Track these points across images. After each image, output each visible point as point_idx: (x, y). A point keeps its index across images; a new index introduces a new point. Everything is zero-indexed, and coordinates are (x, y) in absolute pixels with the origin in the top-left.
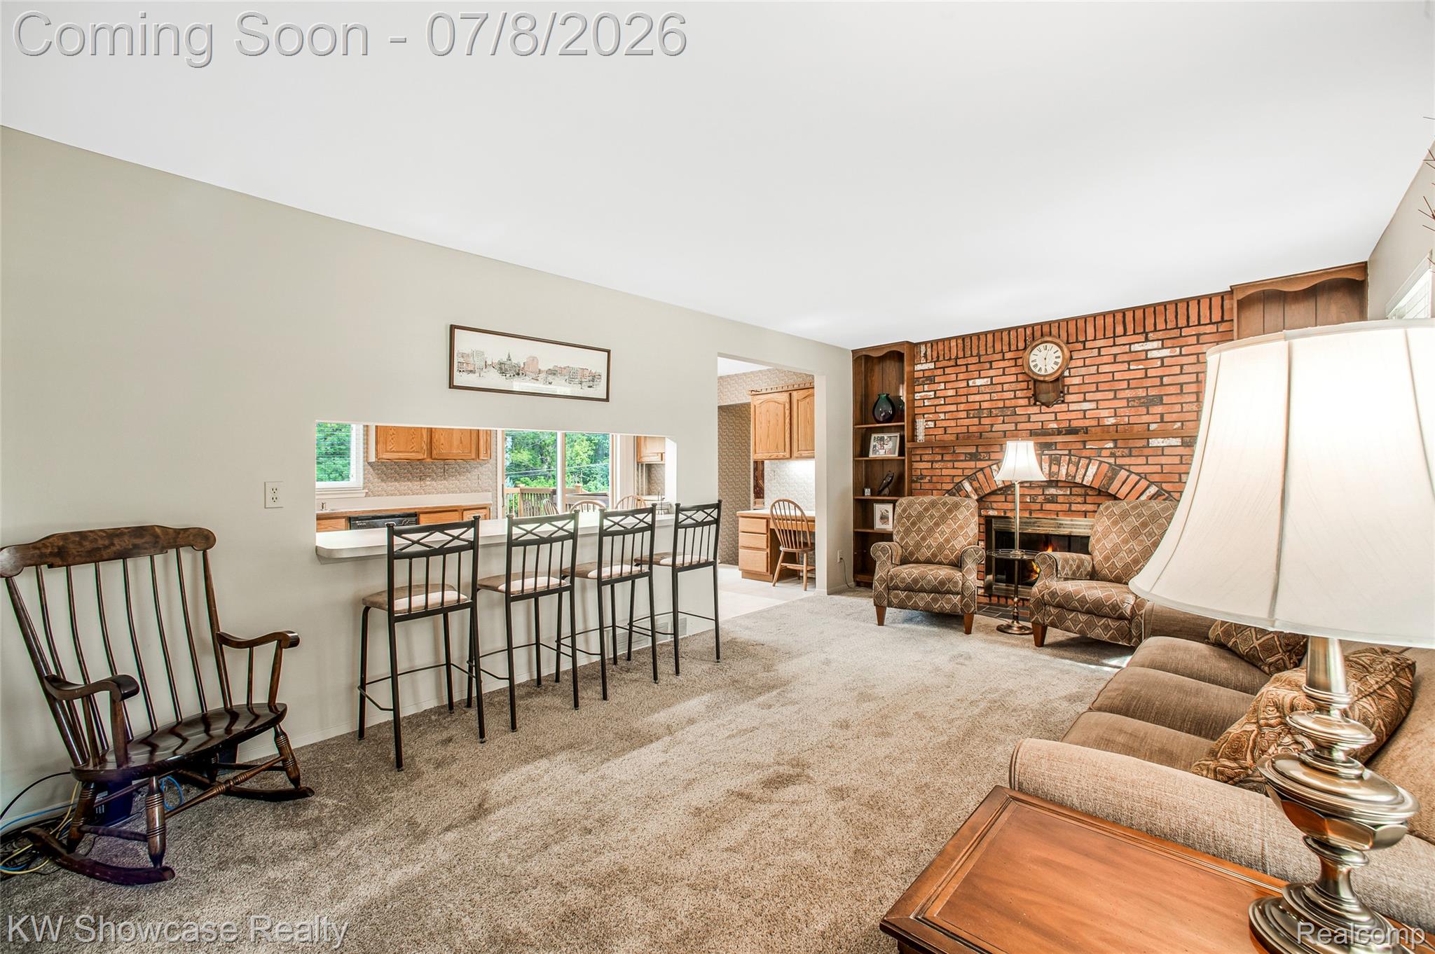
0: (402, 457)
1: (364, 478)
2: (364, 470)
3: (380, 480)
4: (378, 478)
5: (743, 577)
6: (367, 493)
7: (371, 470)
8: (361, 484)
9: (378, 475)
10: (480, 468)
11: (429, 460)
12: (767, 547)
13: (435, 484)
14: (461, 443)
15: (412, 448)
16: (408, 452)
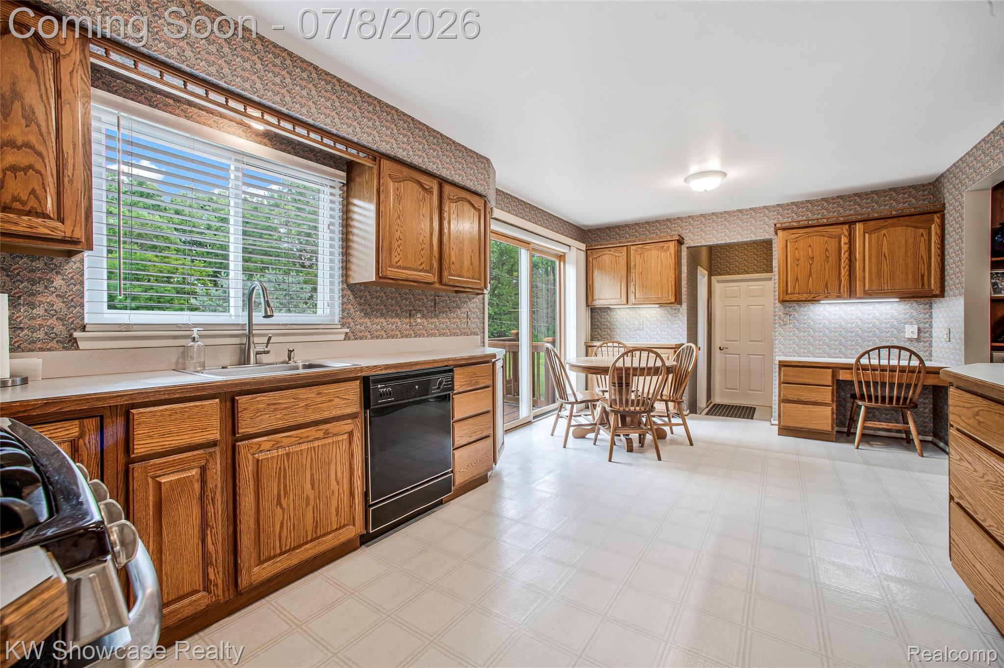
0: (411, 278)
1: (343, 311)
2: (343, 297)
3: (362, 314)
4: (361, 311)
5: (779, 435)
6: (347, 333)
7: (351, 297)
8: (337, 318)
9: (360, 305)
10: (469, 303)
11: (437, 285)
12: (833, 401)
13: (426, 323)
14: (471, 264)
15: (422, 264)
16: (416, 270)
